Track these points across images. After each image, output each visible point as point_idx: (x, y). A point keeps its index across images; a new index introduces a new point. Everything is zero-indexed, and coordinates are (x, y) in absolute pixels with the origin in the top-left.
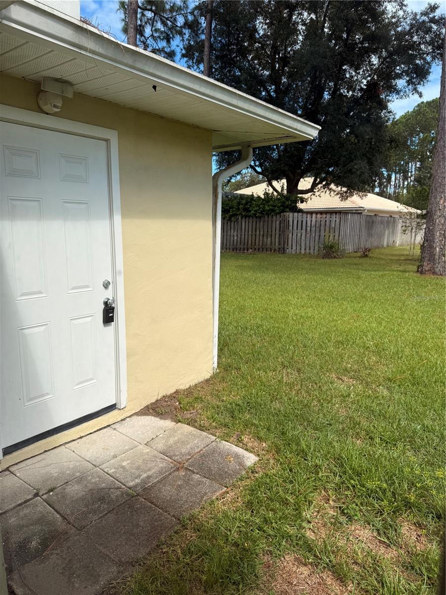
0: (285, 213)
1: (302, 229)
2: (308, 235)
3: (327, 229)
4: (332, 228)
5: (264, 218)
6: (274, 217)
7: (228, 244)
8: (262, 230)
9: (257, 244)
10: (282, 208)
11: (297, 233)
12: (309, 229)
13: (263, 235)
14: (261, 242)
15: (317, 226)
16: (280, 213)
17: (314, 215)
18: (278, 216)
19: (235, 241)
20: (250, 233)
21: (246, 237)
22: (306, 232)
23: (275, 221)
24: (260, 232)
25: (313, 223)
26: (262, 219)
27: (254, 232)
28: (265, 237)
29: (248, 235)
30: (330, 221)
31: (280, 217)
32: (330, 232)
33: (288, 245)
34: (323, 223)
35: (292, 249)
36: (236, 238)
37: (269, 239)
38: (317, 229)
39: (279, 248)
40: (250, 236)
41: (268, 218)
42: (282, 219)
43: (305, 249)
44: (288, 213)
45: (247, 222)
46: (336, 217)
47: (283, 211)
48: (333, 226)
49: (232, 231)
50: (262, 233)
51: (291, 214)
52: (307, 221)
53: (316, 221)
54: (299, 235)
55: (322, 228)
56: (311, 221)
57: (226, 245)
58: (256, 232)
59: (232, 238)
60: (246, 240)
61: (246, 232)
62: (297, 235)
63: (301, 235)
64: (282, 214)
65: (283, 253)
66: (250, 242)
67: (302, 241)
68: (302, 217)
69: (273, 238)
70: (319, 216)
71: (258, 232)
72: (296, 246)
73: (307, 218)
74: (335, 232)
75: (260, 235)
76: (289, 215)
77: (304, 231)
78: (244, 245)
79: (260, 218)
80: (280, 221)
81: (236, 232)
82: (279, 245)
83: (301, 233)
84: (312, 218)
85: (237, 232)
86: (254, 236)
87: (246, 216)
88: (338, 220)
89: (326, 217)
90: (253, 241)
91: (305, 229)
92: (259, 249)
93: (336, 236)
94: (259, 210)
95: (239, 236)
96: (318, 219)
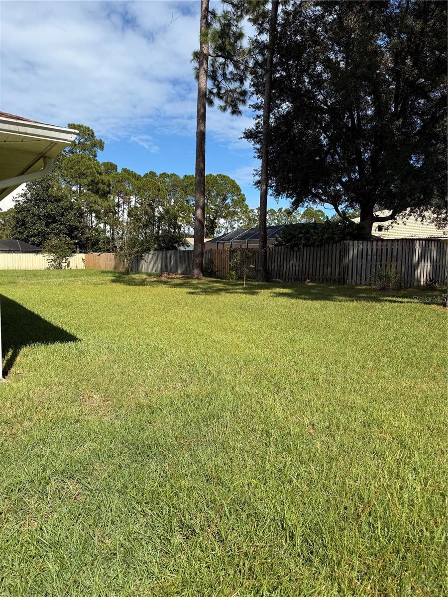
0: (345, 241)
1: (362, 258)
2: (369, 265)
3: (389, 258)
4: (395, 257)
5: (325, 246)
6: (334, 246)
7: (291, 273)
8: (322, 259)
9: (318, 274)
10: (341, 235)
11: (357, 262)
12: (369, 257)
13: (324, 265)
15: (378, 254)
16: (340, 241)
17: (375, 243)
18: (338, 244)
19: (297, 272)
20: (311, 262)
21: (307, 266)
22: (367, 261)
23: (335, 249)
24: (320, 261)
25: (374, 251)
26: (323, 247)
27: (315, 262)
28: (325, 267)
30: (392, 249)
31: (340, 246)
32: (392, 261)
33: (348, 275)
34: (385, 251)
35: (352, 279)
36: (297, 268)
37: (329, 269)
38: (378, 257)
39: (339, 279)
40: (311, 267)
41: (329, 246)
42: (342, 248)
43: (366, 280)
44: (348, 241)
45: (308, 252)
46: (398, 245)
47: (344, 239)
48: (395, 254)
49: (295, 260)
50: (322, 262)
51: (351, 242)
52: (367, 249)
53: (377, 249)
54: (359, 264)
55: (384, 257)
56: (372, 249)
57: (289, 275)
58: (317, 261)
59: (294, 268)
60: (307, 270)
61: (308, 262)
62: (357, 264)
63: (362, 265)
64: (342, 242)
65: (343, 284)
66: (311, 272)
67: (363, 271)
68: (363, 246)
69: (333, 267)
70: (380, 243)
71: (318, 262)
72: (357, 276)
73: (367, 245)
74: (397, 261)
75: (320, 265)
76: (349, 244)
77: (364, 261)
79: (321, 246)
80: (340, 250)
81: (297, 262)
82: (339, 275)
83: (362, 262)
84: (372, 245)
85: (299, 262)
86: (314, 266)
87: (307, 246)
88: (400, 248)
90: (314, 271)
91: (365, 258)
92: (319, 279)
93: (398, 266)
94: (318, 239)
95: (301, 266)
96: (380, 247)
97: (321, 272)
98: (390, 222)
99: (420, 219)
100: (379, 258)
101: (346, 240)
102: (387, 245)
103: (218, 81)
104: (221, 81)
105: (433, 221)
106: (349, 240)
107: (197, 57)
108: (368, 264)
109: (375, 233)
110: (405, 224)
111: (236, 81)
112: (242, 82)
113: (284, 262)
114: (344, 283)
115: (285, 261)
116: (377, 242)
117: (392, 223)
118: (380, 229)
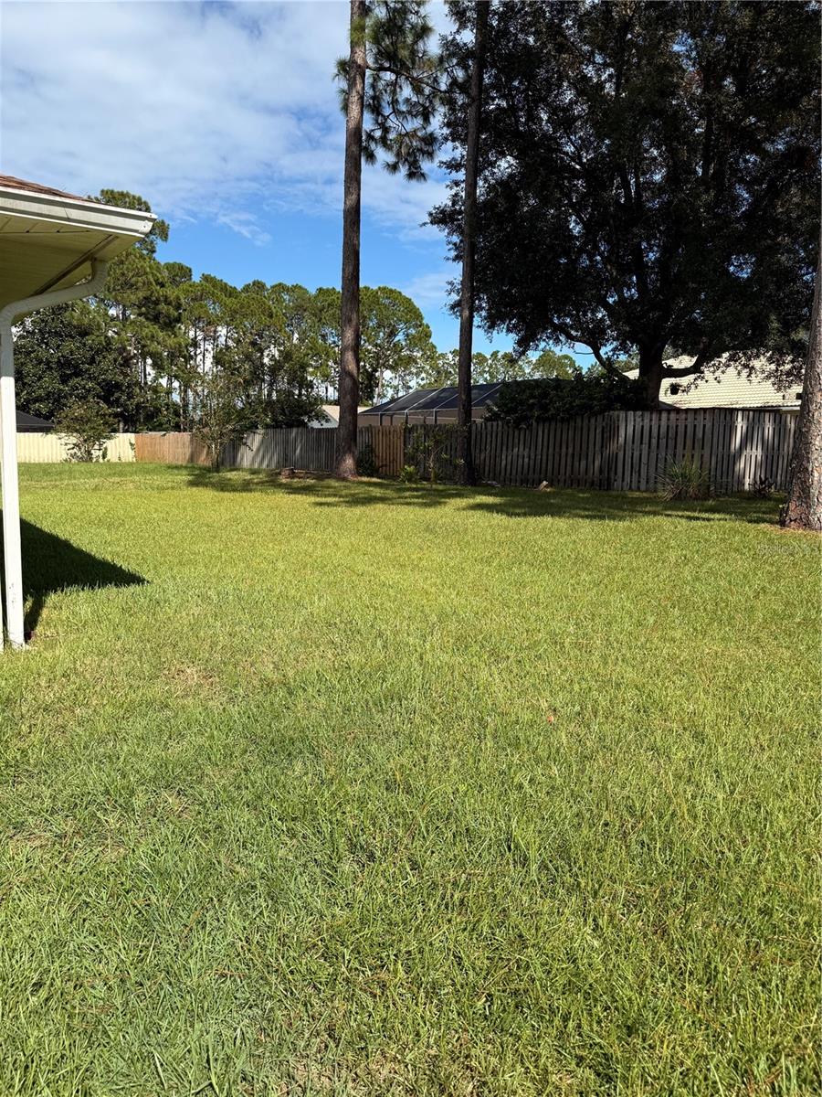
0: (612, 412)
1: (641, 443)
2: (653, 455)
3: (689, 442)
4: (699, 440)
5: (575, 421)
6: (593, 421)
7: (514, 472)
8: (571, 445)
9: (562, 471)
10: (606, 402)
11: (633, 449)
12: (654, 441)
13: (573, 455)
15: (670, 435)
16: (602, 412)
17: (664, 415)
18: (600, 418)
19: (526, 467)
20: (551, 450)
21: (544, 457)
22: (649, 447)
23: (593, 427)
24: (567, 448)
25: (663, 430)
26: (572, 424)
27: (557, 450)
28: (576, 458)
29: (547, 455)
30: (695, 426)
31: (603, 420)
32: (693, 448)
33: (616, 474)
34: (681, 430)
35: (623, 481)
36: (526, 460)
37: (583, 463)
38: (670, 441)
39: (600, 480)
40: (550, 457)
41: (582, 422)
42: (607, 424)
43: (647, 482)
44: (616, 413)
45: (546, 431)
46: (705, 419)
47: (610, 408)
48: (701, 436)
49: (521, 449)
50: (570, 450)
51: (622, 414)
52: (651, 427)
53: (668, 426)
54: (636, 454)
55: (680, 440)
56: (659, 426)
57: (511, 474)
58: (561, 449)
59: (520, 460)
60: (544, 465)
61: (545, 450)
62: (633, 454)
63: (641, 455)
64: (606, 413)
65: (607, 490)
66: (550, 467)
67: (642, 465)
68: (643, 420)
69: (590, 459)
70: (673, 416)
71: (564, 449)
72: (631, 475)
73: (651, 420)
74: (703, 448)
75: (567, 454)
76: (618, 416)
77: (645, 447)
78: (540, 473)
79: (568, 421)
80: (603, 428)
81: (527, 450)
82: (600, 474)
83: (641, 450)
84: (660, 420)
85: (530, 449)
86: (557, 457)
87: (544, 420)
88: (709, 425)
90: (556, 466)
91: (647, 442)
92: (565, 480)
93: (705, 456)
95: (533, 456)
96: (673, 423)
97: (569, 468)
98: (692, 377)
99: (745, 372)
100: (671, 443)
101: (613, 410)
102: (686, 419)
103: (382, 115)
104: (388, 116)
105: (768, 377)
106: (618, 410)
107: (345, 70)
108: (651, 454)
109: (665, 397)
110: (719, 382)
111: (416, 116)
112: (426, 120)
113: (502, 450)
114: (609, 487)
115: (504, 448)
116: (669, 413)
117: (695, 379)
118: (674, 389)
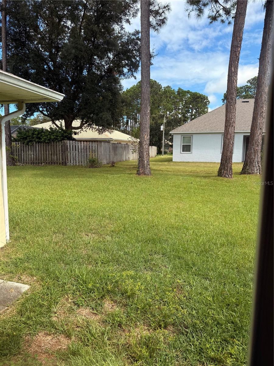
2: (80, 154)
3: (91, 151)
4: (94, 150)
5: (51, 143)
6: (58, 143)
7: (27, 160)
9: (48, 159)
10: (62, 137)
11: (73, 153)
12: (80, 150)
13: (51, 154)
14: (50, 158)
15: (85, 149)
16: (61, 141)
17: (82, 143)
18: (60, 142)
19: (32, 158)
20: (42, 152)
21: (40, 155)
23: (58, 145)
24: (49, 152)
25: (82, 147)
27: (45, 152)
28: (53, 155)
29: (41, 154)
30: (92, 146)
32: (92, 153)
33: (68, 160)
34: (88, 147)
35: (71, 162)
36: (32, 156)
37: (55, 157)
39: (63, 162)
40: (42, 155)
41: (54, 143)
42: (63, 144)
43: (79, 163)
45: (40, 146)
46: (95, 144)
47: (63, 139)
49: (30, 151)
50: (50, 153)
51: (68, 142)
53: (84, 146)
54: (74, 154)
55: (88, 150)
58: (46, 152)
59: (30, 156)
60: (40, 157)
61: (40, 152)
64: (63, 141)
65: (65, 165)
66: (42, 158)
67: (76, 157)
68: (75, 144)
69: (58, 156)
70: (85, 143)
71: (48, 152)
72: (73, 160)
73: (78, 144)
74: (95, 153)
77: (77, 152)
78: (39, 160)
79: (48, 143)
80: (62, 145)
81: (32, 152)
82: (62, 160)
83: (76, 153)
85: (34, 152)
86: (45, 155)
87: (39, 142)
88: (96, 146)
89: (89, 144)
90: (45, 158)
91: (77, 150)
92: (49, 162)
93: (96, 155)
94: (47, 138)
95: (35, 154)
100: (85, 151)
101: (65, 140)
113: (21, 152)
118: (75, 134)
